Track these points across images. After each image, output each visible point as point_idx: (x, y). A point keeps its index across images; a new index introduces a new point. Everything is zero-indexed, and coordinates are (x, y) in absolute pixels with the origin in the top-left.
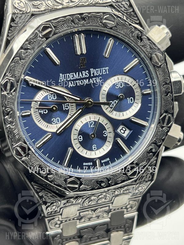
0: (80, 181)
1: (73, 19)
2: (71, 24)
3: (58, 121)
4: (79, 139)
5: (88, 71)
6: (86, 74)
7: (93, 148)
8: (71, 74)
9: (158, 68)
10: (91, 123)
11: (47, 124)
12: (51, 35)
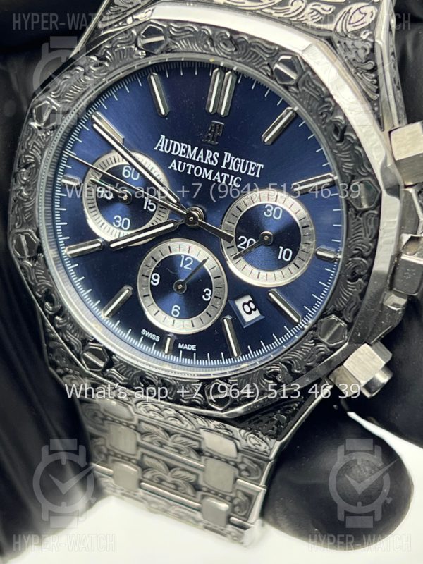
0: (111, 359)
1: (214, 35)
2: (207, 44)
3: (125, 226)
4: (151, 279)
5: (218, 154)
6: (212, 159)
7: (173, 310)
8: (183, 145)
9: (356, 215)
10: (186, 259)
11: (103, 221)
12: (157, 51)
